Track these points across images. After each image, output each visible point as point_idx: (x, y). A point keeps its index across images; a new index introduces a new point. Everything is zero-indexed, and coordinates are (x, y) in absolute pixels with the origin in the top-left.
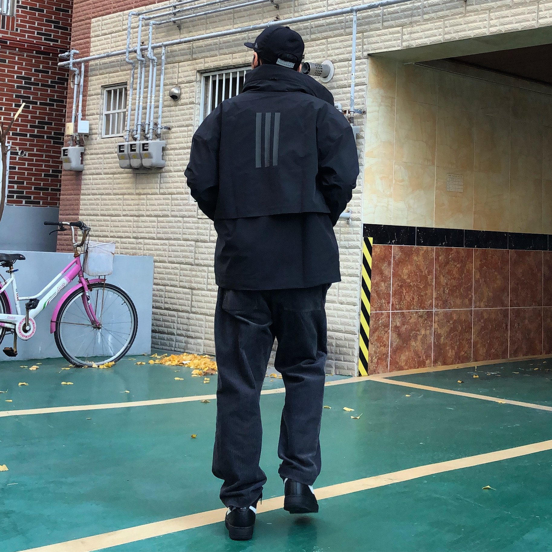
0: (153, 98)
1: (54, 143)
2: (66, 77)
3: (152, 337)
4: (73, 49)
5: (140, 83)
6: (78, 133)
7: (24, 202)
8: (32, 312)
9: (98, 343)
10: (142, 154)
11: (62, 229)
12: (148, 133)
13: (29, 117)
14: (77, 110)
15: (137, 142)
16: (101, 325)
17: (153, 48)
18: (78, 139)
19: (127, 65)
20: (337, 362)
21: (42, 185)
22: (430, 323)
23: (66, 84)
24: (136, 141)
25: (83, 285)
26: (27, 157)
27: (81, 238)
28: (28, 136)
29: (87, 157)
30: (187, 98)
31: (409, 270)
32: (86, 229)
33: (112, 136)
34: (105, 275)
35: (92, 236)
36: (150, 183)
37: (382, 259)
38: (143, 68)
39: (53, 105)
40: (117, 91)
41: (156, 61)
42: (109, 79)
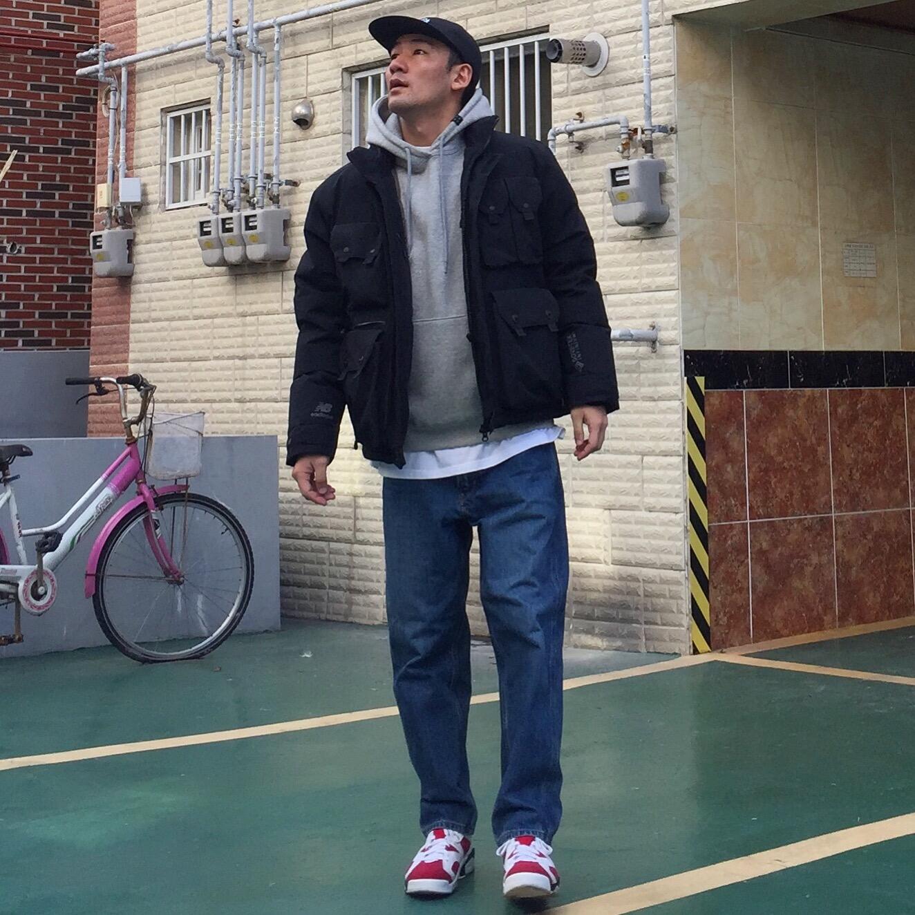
0: (261, 126)
1: (74, 224)
2: (92, 96)
3: (282, 596)
4: (104, 41)
5: (234, 99)
6: (121, 203)
7: (20, 343)
8: (48, 558)
9: (177, 612)
10: (246, 236)
11: (101, 392)
12: (254, 196)
13: (25, 178)
14: (116, 160)
15: (235, 214)
16: (183, 577)
17: (258, 30)
18: (121, 214)
19: (210, 66)
20: (647, 627)
21: (54, 307)
22: (826, 540)
23: (91, 109)
24: (232, 212)
25: (144, 498)
26: (22, 255)
27: (139, 406)
28: (24, 213)
29: (139, 248)
30: (327, 123)
31: (780, 437)
32: (147, 388)
33: (186, 204)
34: (187, 477)
35: (158, 402)
36: (264, 292)
37: (725, 419)
38: (240, 70)
39: (69, 152)
40: (191, 118)
41: (263, 55)
42: (176, 96)
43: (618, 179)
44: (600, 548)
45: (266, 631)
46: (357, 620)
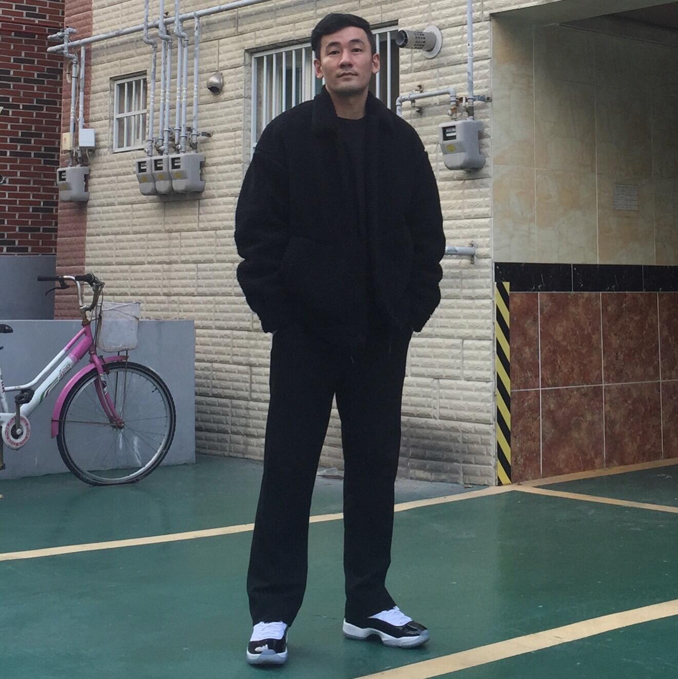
0: (184, 92)
1: (46, 162)
2: (59, 67)
3: (197, 438)
4: (68, 27)
5: (165, 71)
6: (80, 147)
7: (5, 250)
8: (24, 408)
9: (119, 449)
10: (172, 173)
11: (64, 286)
12: (179, 144)
13: (9, 127)
14: (77, 115)
15: (164, 157)
16: (124, 423)
17: (182, 20)
18: (79, 155)
19: (146, 46)
20: (466, 465)
21: (30, 223)
23: (59, 77)
24: (162, 155)
25: (95, 364)
26: (7, 184)
27: (91, 297)
28: (8, 154)
29: (93, 181)
30: (233, 90)
31: (565, 328)
32: (98, 284)
33: (128, 149)
34: (127, 350)
35: (106, 294)
36: (185, 215)
37: (524, 314)
38: (169, 50)
39: (42, 108)
40: (132, 85)
41: (186, 39)
42: (122, 68)
43: (448, 135)
44: (431, 407)
45: (185, 464)
46: (252, 457)
